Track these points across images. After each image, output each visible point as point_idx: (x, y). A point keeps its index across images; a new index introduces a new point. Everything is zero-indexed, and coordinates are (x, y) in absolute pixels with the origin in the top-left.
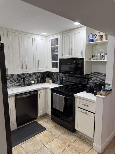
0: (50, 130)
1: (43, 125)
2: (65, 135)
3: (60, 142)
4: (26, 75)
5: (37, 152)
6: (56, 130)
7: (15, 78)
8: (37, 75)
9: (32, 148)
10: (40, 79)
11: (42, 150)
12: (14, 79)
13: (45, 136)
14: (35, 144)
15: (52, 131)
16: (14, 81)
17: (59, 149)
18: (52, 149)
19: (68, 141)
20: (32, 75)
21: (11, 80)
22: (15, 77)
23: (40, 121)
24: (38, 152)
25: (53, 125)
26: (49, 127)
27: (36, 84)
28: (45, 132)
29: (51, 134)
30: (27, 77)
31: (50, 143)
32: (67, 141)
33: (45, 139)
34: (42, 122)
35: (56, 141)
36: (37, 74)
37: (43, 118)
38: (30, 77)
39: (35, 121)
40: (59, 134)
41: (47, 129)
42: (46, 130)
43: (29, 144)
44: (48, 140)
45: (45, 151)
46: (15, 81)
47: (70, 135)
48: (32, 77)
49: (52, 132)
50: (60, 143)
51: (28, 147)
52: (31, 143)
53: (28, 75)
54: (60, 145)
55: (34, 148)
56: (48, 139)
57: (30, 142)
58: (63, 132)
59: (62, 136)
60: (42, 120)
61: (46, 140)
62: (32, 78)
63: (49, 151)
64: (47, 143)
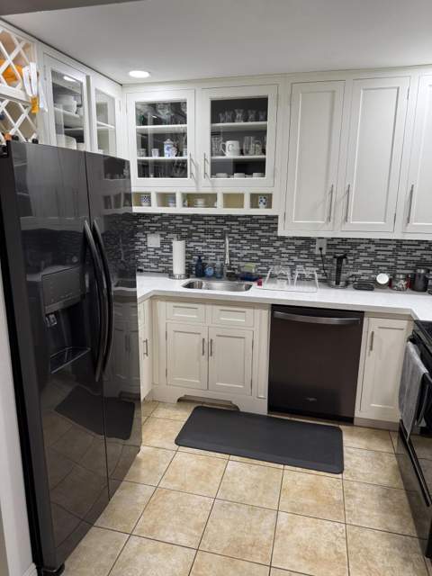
0: (355, 485)
1: (345, 455)
2: (387, 543)
3: (338, 543)
4: (362, 247)
5: (238, 507)
6: (374, 503)
7: (317, 252)
8: (418, 253)
9: (242, 487)
10: (423, 271)
11: (259, 513)
12: (311, 255)
13: (313, 490)
14: (261, 485)
15: (353, 493)
16: (312, 261)
17: (304, 558)
18: (284, 540)
19: (369, 569)
20: (390, 248)
21: (302, 256)
22: (317, 246)
23: (356, 439)
24: (244, 510)
25: (385, 482)
26: (363, 474)
27: (399, 290)
28: (326, 480)
29: (337, 497)
30: (366, 254)
31: (300, 521)
32: (365, 567)
33: (300, 496)
34: (357, 446)
35: (325, 531)
36: (422, 247)
37: (377, 435)
38: (378, 257)
39: (341, 427)
40: (367, 520)
41: (345, 475)
42: (340, 476)
43: (249, 472)
44: (307, 505)
45: (263, 524)
46: (315, 264)
47: (407, 560)
48: (393, 260)
49: (350, 496)
50: (332, 550)
51: (237, 479)
52: (255, 475)
53: (373, 248)
54: (322, 551)
55: (245, 494)
56: (311, 501)
57: (256, 470)
58: (396, 527)
59: (368, 534)
60: (369, 437)
61: (303, 500)
62: (391, 264)
63: (271, 533)
64: (293, 509)
